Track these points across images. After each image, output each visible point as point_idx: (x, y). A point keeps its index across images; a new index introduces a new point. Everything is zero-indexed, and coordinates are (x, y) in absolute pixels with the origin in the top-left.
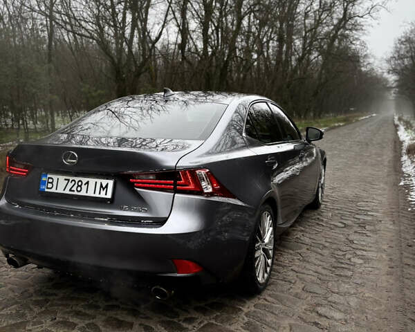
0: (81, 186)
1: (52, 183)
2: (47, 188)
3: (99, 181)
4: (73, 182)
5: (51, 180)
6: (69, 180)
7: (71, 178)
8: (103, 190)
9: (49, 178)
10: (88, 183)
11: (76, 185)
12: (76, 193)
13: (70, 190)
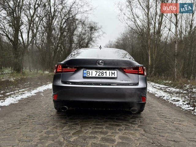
0: (103, 74)
1: (89, 73)
2: (87, 75)
3: (111, 71)
4: (99, 73)
5: (88, 72)
6: (97, 72)
7: (98, 71)
8: (113, 74)
9: (87, 72)
10: (106, 72)
11: (101, 73)
12: (101, 76)
13: (99, 75)
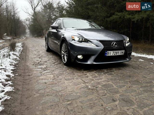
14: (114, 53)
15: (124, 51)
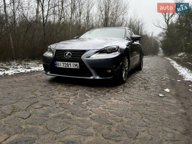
14: (65, 65)
15: (78, 64)
